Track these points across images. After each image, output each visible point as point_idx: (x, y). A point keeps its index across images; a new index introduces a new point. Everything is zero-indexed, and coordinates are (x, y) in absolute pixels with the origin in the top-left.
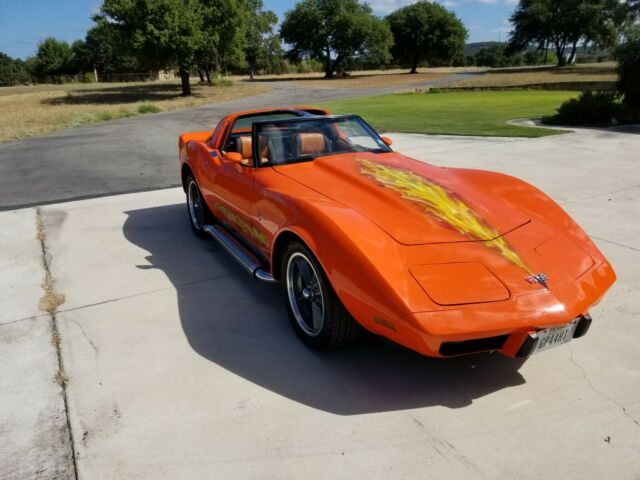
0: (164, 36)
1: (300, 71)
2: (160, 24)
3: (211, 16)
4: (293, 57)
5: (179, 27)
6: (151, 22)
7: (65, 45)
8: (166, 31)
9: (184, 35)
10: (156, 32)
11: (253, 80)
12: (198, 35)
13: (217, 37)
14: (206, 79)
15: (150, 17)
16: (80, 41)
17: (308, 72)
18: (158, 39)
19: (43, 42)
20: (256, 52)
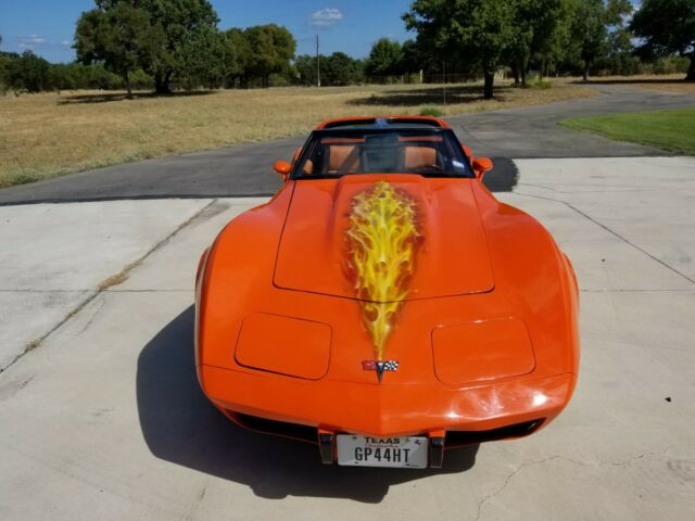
0: (468, 33)
1: (657, 72)
2: (465, 20)
3: (527, 8)
4: (645, 54)
5: (486, 22)
6: (457, 18)
7: (396, 45)
8: (471, 28)
9: (491, 31)
10: (461, 29)
11: (585, 82)
12: (508, 31)
13: (531, 34)
14: (520, 80)
15: (457, 13)
16: (411, 41)
17: (669, 72)
18: (461, 36)
19: (377, 43)
20: (596, 49)
